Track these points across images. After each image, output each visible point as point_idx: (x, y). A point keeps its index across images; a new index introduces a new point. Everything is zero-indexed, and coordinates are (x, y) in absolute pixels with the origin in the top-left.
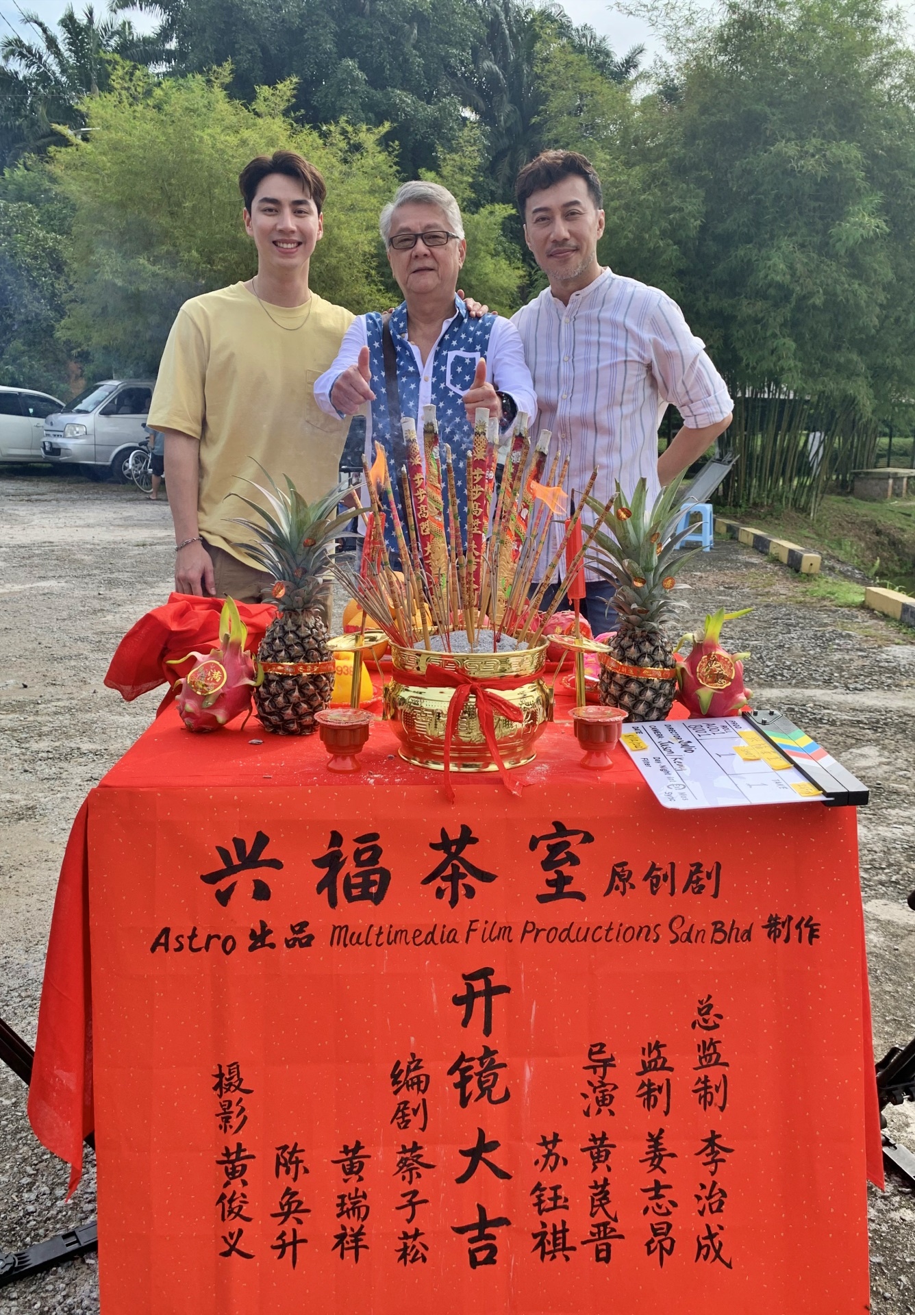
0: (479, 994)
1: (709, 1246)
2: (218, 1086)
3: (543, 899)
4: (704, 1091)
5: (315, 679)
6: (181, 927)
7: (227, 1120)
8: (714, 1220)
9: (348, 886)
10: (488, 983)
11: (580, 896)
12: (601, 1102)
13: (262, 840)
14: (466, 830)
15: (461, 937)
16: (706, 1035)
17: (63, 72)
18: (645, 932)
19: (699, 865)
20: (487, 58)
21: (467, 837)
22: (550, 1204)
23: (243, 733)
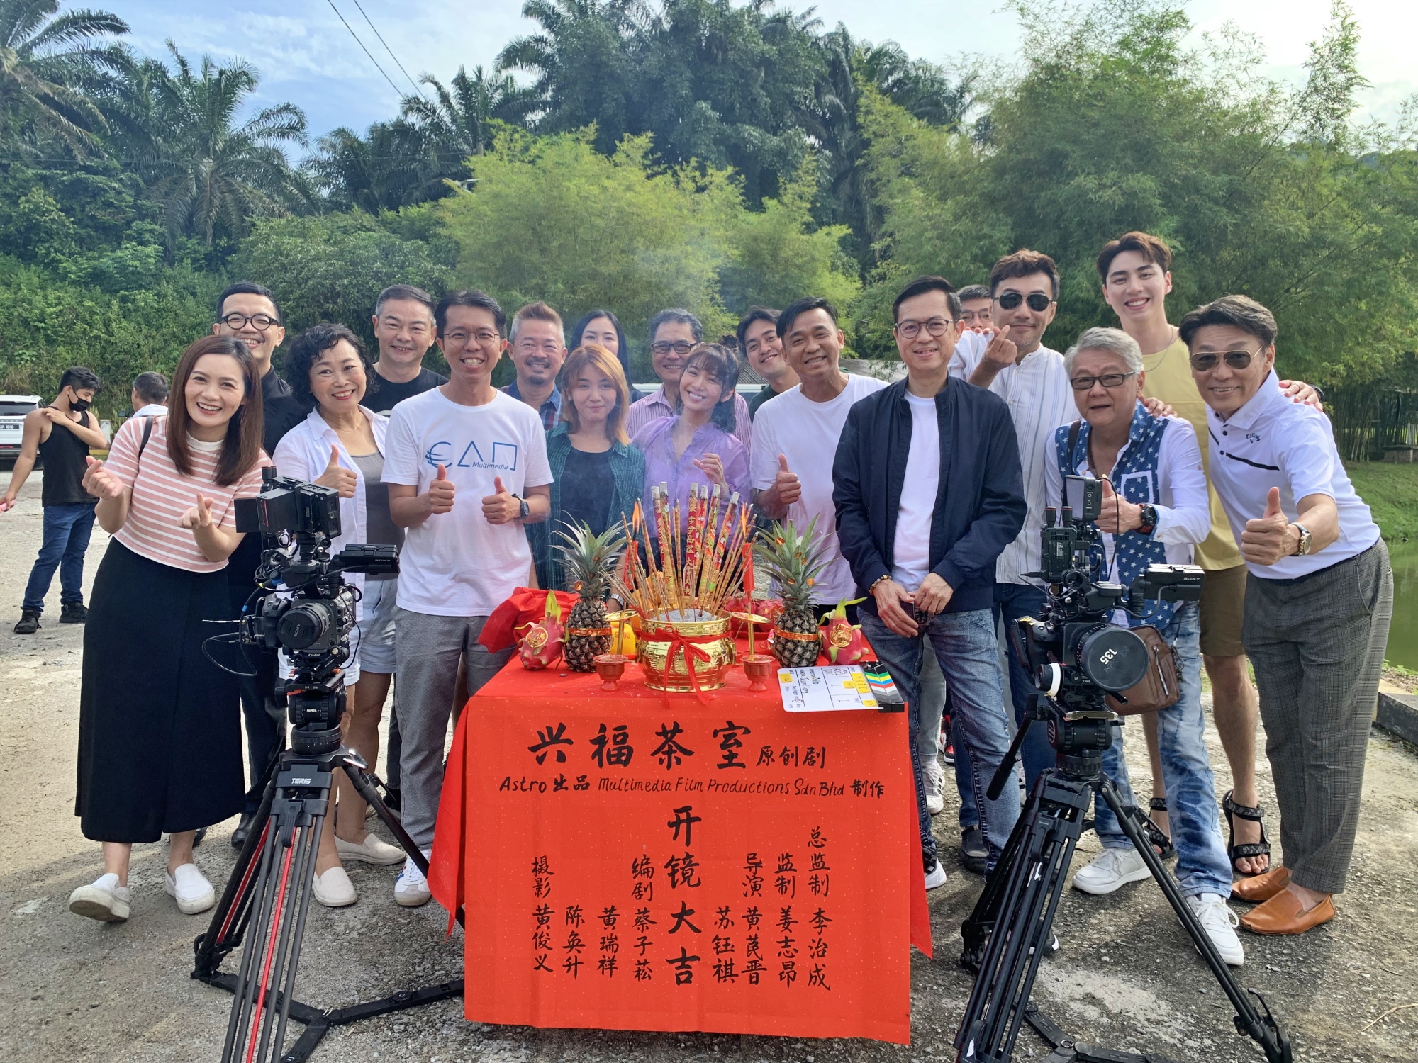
0: (683, 821)
1: (816, 977)
2: (535, 870)
3: (720, 766)
4: (815, 884)
5: (598, 638)
6: (516, 777)
7: (539, 889)
8: (820, 961)
9: (609, 756)
10: (688, 815)
11: (743, 766)
12: (755, 888)
13: (562, 728)
14: (676, 725)
15: (673, 787)
16: (817, 851)
17: (454, 121)
18: (780, 788)
19: (812, 749)
20: (830, 92)
21: (677, 729)
22: (723, 948)
23: (557, 670)
